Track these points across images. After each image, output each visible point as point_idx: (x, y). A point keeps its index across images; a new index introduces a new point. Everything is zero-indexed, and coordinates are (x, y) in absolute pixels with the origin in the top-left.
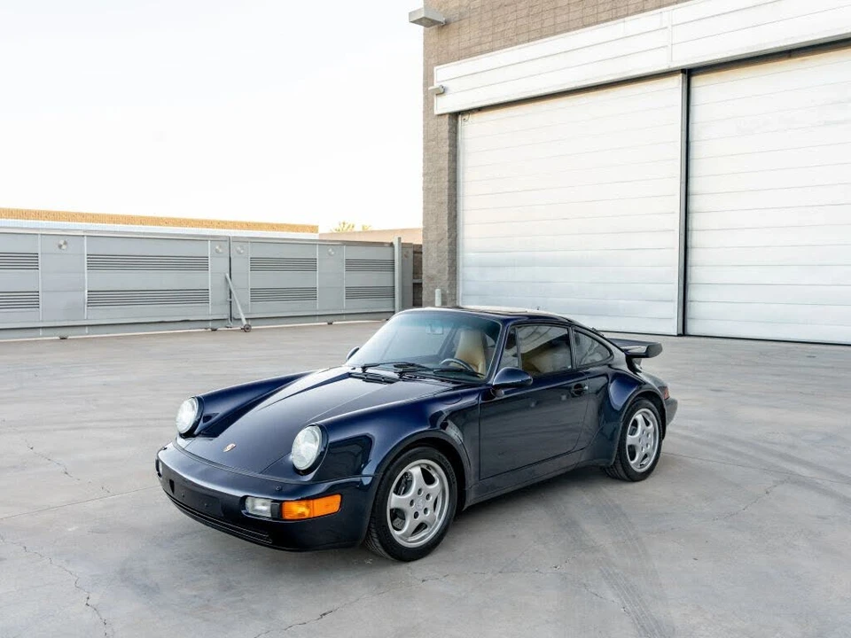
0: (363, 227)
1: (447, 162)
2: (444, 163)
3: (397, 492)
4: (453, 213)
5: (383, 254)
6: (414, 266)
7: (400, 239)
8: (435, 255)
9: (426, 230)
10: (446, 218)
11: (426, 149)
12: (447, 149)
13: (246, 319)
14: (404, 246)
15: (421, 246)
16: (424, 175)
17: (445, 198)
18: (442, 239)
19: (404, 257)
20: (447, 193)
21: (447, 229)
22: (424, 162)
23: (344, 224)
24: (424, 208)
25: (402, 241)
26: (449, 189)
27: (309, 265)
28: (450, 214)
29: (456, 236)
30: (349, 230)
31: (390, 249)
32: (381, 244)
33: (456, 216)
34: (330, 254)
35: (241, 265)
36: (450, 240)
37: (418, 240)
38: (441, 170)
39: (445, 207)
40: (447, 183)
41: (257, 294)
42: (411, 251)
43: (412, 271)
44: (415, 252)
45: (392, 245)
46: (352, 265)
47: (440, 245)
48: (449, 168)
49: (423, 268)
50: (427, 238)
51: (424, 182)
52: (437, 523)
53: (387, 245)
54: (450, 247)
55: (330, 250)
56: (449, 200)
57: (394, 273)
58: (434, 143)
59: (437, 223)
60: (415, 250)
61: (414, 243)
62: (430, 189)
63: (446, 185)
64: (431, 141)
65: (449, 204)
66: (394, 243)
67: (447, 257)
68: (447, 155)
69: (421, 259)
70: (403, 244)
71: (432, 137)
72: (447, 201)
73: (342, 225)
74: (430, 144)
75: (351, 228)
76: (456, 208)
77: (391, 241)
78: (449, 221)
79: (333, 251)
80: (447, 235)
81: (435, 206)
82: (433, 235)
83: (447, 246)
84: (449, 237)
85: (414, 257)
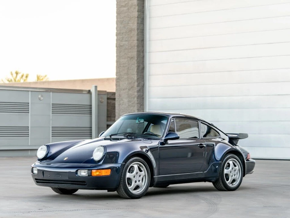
0: (38, 78)
1: (136, 24)
2: (134, 25)
3: (129, 172)
4: (141, 66)
5: (82, 100)
6: (108, 110)
7: (96, 87)
8: (126, 100)
9: (118, 80)
10: (136, 70)
11: (119, 13)
12: (136, 14)
14: (100, 94)
15: (114, 94)
16: (117, 35)
17: (134, 53)
18: (132, 87)
19: (99, 103)
20: (136, 50)
21: (136, 78)
22: (117, 24)
23: (17, 73)
24: (117, 62)
25: (99, 89)
26: (138, 46)
27: (23, 108)
28: (138, 67)
29: (144, 85)
30: (22, 81)
31: (88, 95)
32: (80, 91)
33: (143, 68)
34: (40, 99)
36: (139, 88)
37: (111, 88)
38: (131, 30)
39: (135, 61)
40: (136, 42)
42: (105, 97)
43: (106, 115)
44: (108, 99)
45: (89, 92)
46: (58, 109)
47: (130, 92)
48: (138, 29)
49: (116, 111)
50: (119, 86)
51: (117, 40)
52: (143, 188)
53: (85, 92)
54: (139, 94)
55: (40, 96)
56: (138, 56)
57: (91, 116)
58: (125, 9)
59: (127, 74)
60: (109, 96)
61: (108, 91)
62: (121, 46)
63: (135, 42)
64: (122, 6)
65: (137, 58)
66: (91, 91)
67: (136, 102)
68: (136, 19)
69: (114, 104)
70: (99, 91)
71: (123, 4)
72: (136, 56)
73: (15, 75)
74: (122, 9)
75: (24, 77)
76: (143, 62)
77: (88, 89)
78: (138, 72)
79: (42, 96)
80: (136, 84)
81: (126, 60)
82: (124, 84)
83: (136, 93)
84: (138, 86)
85: (108, 103)
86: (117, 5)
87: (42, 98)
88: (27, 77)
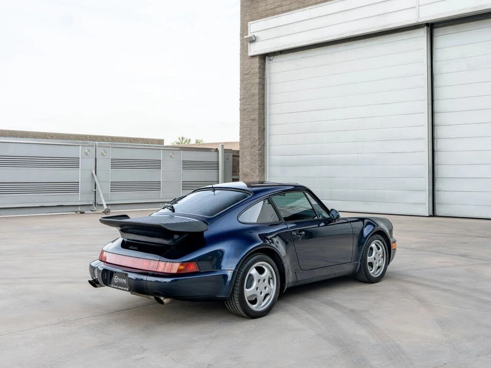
2: (256, 90)
4: (262, 127)
6: (233, 166)
7: (223, 146)
8: (248, 158)
10: (257, 130)
11: (242, 81)
12: (257, 80)
13: (107, 205)
14: (226, 151)
15: (238, 152)
17: (256, 116)
18: (254, 146)
19: (226, 159)
20: (257, 113)
21: (257, 138)
25: (225, 148)
26: (259, 109)
27: (155, 165)
28: (260, 128)
29: (264, 144)
30: (186, 143)
31: (215, 153)
34: (171, 157)
35: (104, 164)
36: (260, 146)
37: (236, 148)
38: (253, 95)
39: (256, 122)
41: (116, 186)
42: (231, 155)
43: (232, 170)
44: (234, 156)
45: (217, 150)
46: (187, 165)
47: (253, 150)
48: (259, 94)
49: (240, 167)
50: (243, 145)
53: (213, 151)
54: (260, 152)
55: (171, 154)
56: (259, 117)
57: (218, 171)
58: (248, 76)
59: (250, 134)
60: (234, 154)
61: (233, 149)
62: (245, 110)
63: (257, 106)
64: (245, 74)
65: (259, 120)
66: (219, 149)
67: (258, 159)
68: (258, 85)
69: (238, 160)
70: (225, 150)
71: (246, 72)
72: (257, 118)
73: (181, 140)
74: (245, 77)
75: (188, 141)
76: (264, 123)
77: (215, 148)
78: (259, 132)
79: (173, 154)
80: (258, 142)
81: (249, 121)
82: (247, 143)
83: (257, 152)
84: (259, 145)
85: (233, 159)
86: (241, 73)
87: (173, 156)
88: (189, 141)
